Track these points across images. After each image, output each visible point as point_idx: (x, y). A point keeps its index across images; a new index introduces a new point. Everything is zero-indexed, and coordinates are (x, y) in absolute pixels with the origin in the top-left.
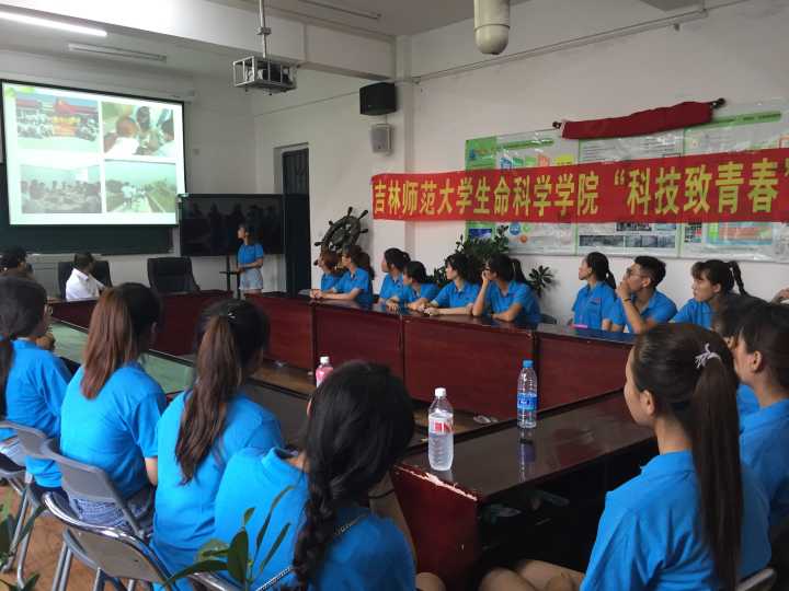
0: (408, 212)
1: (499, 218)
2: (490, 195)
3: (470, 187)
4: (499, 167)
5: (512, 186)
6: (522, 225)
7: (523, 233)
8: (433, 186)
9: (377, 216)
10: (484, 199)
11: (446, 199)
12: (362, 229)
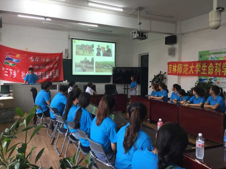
0: (179, 73)
1: (210, 75)
2: (207, 68)
3: (200, 66)
4: (210, 60)
5: (214, 66)
6: (218, 78)
7: (218, 81)
8: (187, 65)
9: (169, 74)
10: (204, 70)
11: (191, 70)
12: (164, 78)
